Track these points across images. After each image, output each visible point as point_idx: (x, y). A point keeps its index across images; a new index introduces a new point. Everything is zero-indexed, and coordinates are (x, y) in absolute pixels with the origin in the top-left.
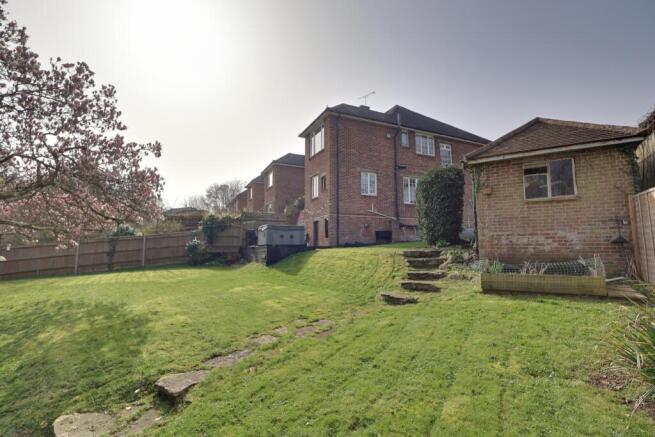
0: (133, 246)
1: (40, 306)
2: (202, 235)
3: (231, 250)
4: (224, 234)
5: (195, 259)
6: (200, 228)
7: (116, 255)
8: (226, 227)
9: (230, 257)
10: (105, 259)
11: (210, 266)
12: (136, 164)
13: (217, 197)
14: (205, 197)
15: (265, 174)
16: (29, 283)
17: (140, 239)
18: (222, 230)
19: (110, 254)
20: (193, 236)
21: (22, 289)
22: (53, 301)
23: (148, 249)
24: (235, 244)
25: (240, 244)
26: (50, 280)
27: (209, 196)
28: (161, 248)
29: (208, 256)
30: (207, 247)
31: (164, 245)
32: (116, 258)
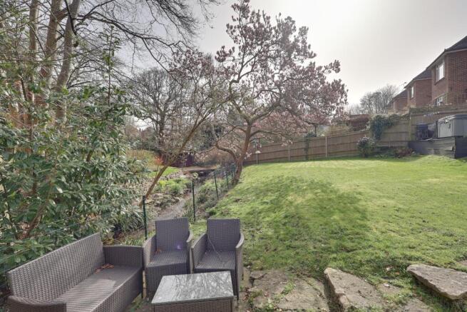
0: (319, 144)
1: (280, 178)
2: (370, 133)
3: (400, 145)
4: (392, 130)
5: (366, 152)
6: (368, 127)
7: (309, 150)
8: (392, 124)
9: (400, 151)
10: (303, 152)
11: (380, 158)
12: (323, 82)
13: (370, 104)
14: (360, 106)
15: (433, 68)
16: (271, 165)
17: (323, 139)
18: (389, 127)
19: (306, 149)
20: (363, 134)
21: (268, 168)
22: (285, 176)
23: (329, 146)
24: (404, 139)
25: (409, 138)
26: (280, 164)
27: (363, 104)
28: (338, 145)
29: (376, 150)
30: (376, 143)
31: (340, 142)
32: (311, 152)
